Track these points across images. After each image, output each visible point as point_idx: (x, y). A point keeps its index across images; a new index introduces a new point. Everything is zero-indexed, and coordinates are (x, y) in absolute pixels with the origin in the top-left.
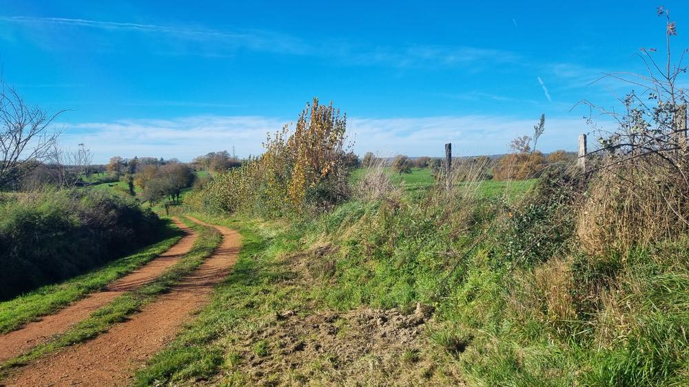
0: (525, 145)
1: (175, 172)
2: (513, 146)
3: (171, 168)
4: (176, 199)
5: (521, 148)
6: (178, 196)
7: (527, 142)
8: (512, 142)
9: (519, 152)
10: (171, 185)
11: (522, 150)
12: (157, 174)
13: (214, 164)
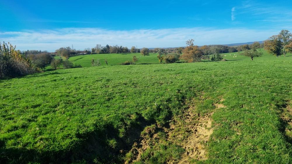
0: (191, 43)
1: (43, 57)
2: (187, 43)
3: (41, 55)
4: (43, 69)
5: (190, 44)
6: (44, 68)
7: (192, 42)
8: (186, 42)
9: (189, 46)
10: (40, 63)
11: (190, 45)
12: (34, 58)
13: (62, 53)
